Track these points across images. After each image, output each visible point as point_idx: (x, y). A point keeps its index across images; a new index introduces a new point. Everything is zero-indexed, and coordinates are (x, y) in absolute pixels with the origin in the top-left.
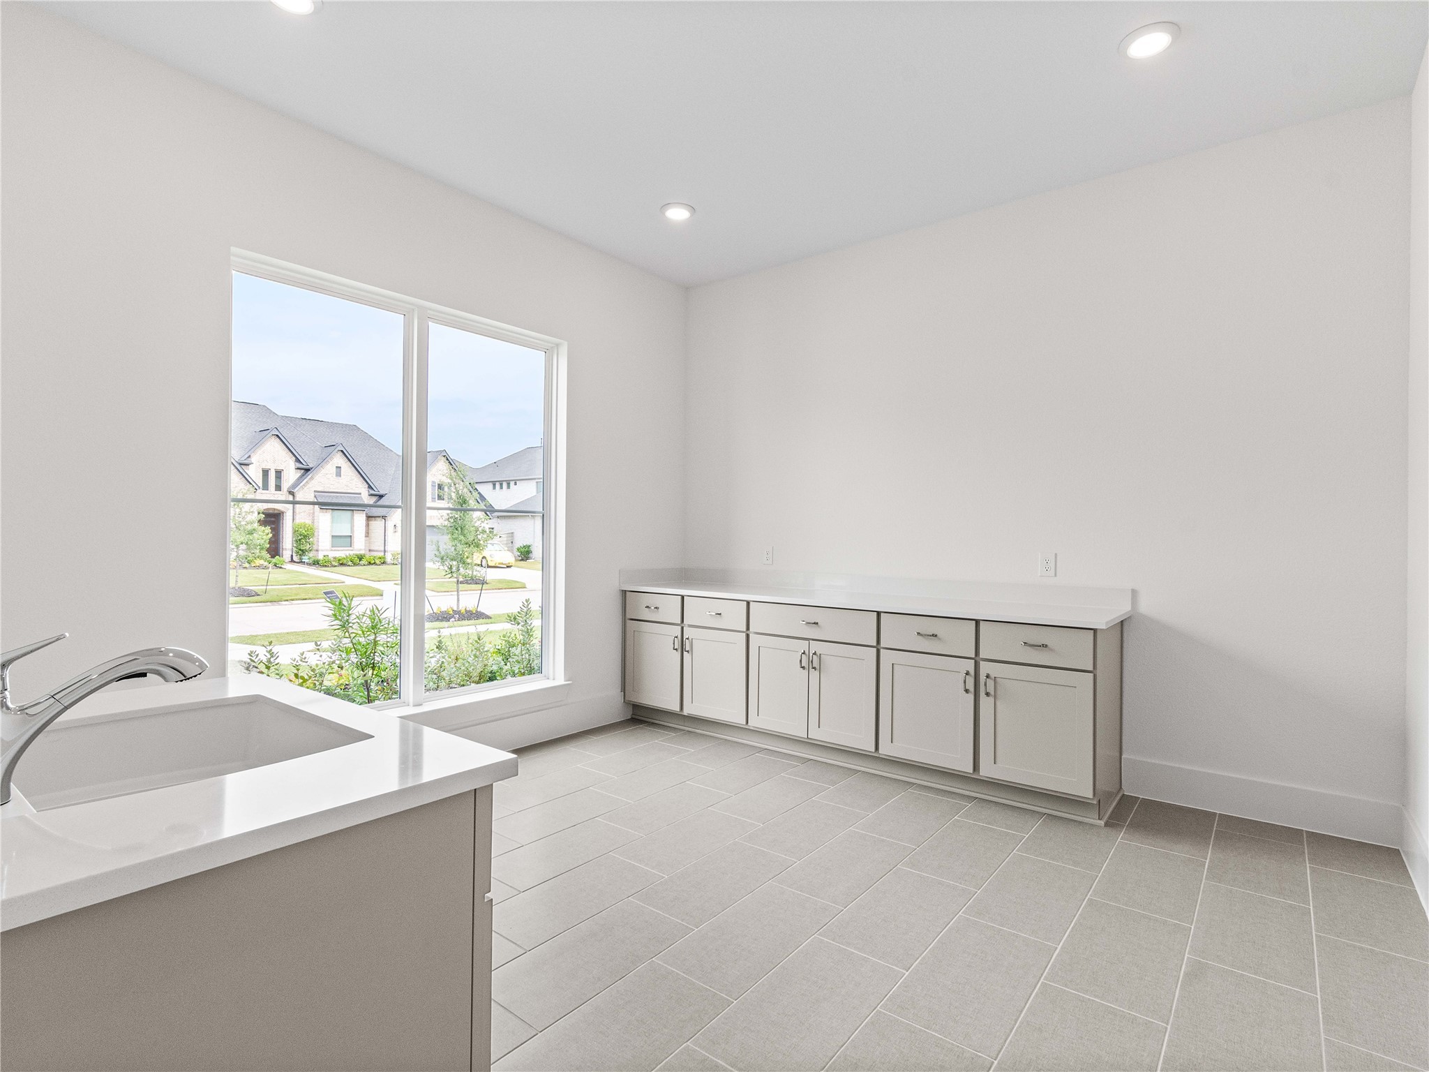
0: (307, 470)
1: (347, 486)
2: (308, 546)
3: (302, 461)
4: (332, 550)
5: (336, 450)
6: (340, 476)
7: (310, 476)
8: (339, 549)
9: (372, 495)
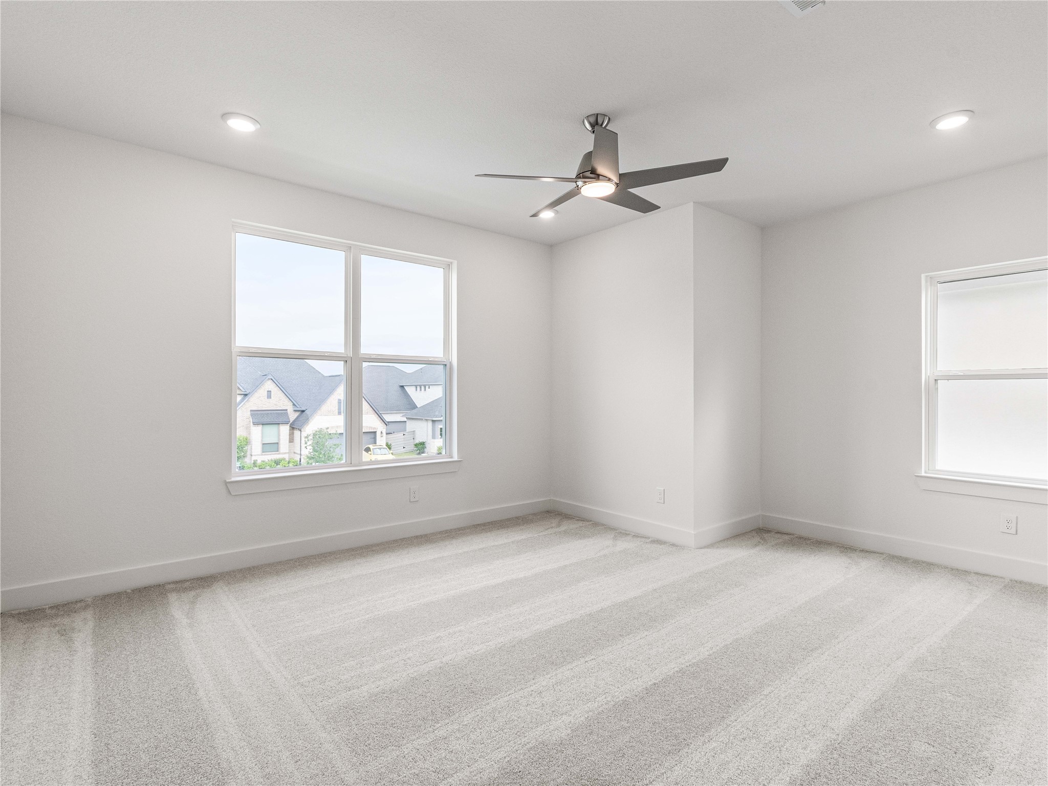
0: (246, 395)
1: (276, 405)
2: (243, 454)
3: (241, 388)
4: (262, 455)
5: (267, 378)
6: (271, 398)
7: (246, 400)
8: (268, 453)
9: (295, 411)
